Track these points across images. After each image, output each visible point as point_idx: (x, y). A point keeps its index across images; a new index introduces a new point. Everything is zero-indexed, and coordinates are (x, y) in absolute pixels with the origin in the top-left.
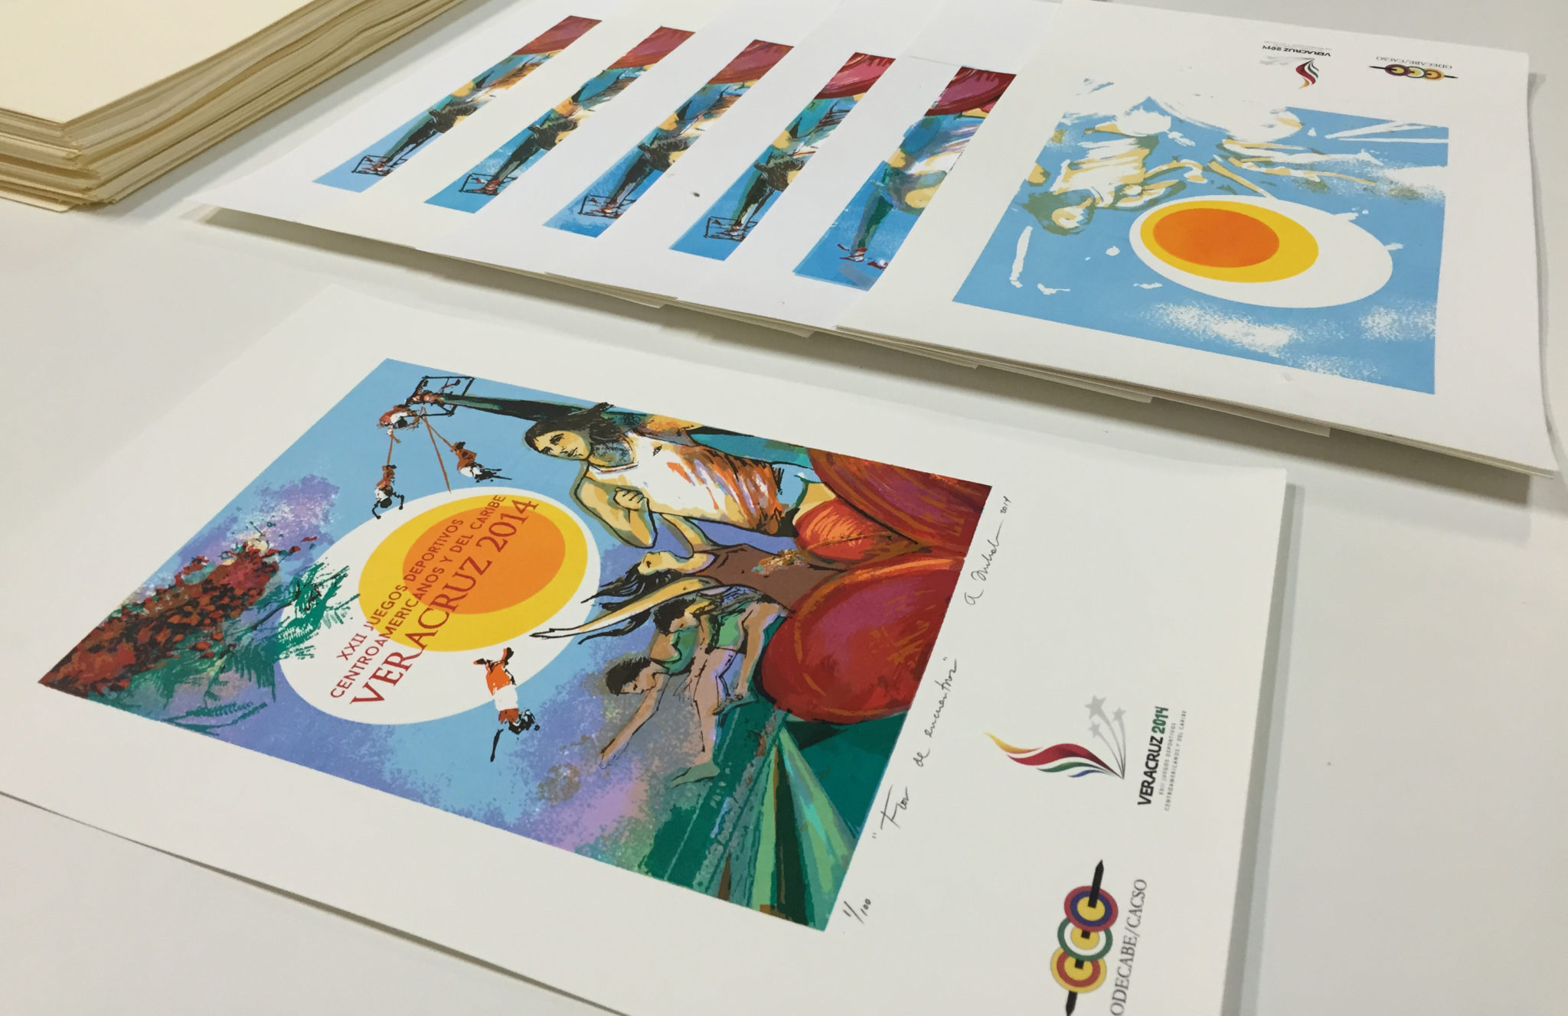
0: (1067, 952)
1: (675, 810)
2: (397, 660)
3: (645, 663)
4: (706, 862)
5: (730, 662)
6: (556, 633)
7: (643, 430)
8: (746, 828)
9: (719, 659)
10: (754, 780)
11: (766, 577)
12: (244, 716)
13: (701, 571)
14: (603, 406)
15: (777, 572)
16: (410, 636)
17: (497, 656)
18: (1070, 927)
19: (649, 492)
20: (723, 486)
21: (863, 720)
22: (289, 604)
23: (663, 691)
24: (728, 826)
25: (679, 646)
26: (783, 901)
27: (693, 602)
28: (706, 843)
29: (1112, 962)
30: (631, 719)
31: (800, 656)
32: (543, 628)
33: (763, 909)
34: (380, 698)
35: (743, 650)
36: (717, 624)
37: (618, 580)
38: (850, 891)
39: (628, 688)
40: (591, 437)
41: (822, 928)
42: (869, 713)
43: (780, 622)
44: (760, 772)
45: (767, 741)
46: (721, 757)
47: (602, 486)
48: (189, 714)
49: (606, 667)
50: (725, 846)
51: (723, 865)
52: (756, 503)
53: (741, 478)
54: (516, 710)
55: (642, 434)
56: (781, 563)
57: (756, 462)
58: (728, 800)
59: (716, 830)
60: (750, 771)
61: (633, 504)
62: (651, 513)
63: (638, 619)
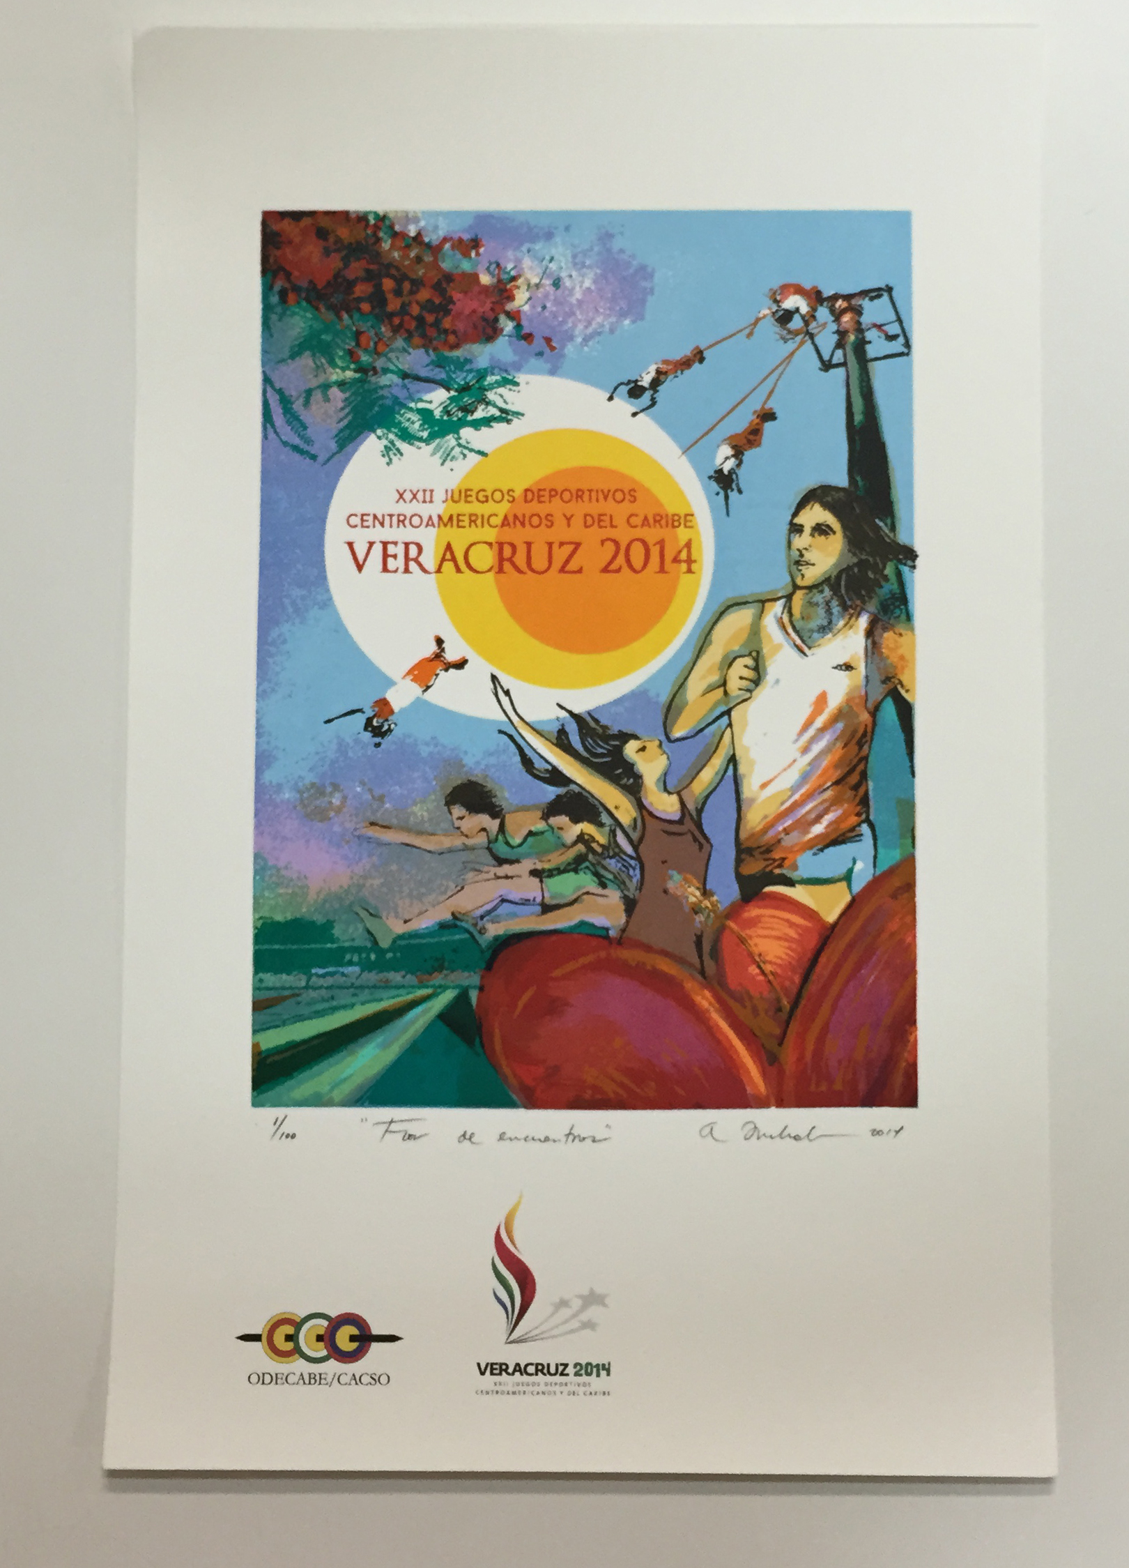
0: (298, 1325)
1: (329, 925)
2: (413, 551)
3: (495, 812)
4: (284, 976)
5: (526, 902)
6: (505, 700)
7: (878, 632)
8: (333, 998)
9: (531, 888)
10: (387, 985)
11: (666, 891)
12: (296, 448)
13: (651, 814)
14: (909, 555)
15: (677, 901)
16: (449, 547)
17: (451, 655)
18: (325, 1323)
19: (763, 694)
20: (805, 777)
21: (495, 1066)
22: (448, 390)
23: (466, 848)
24: (329, 981)
25: (530, 839)
26: (269, 1061)
27: (600, 825)
28: (305, 969)
29: (299, 1366)
30: (420, 833)
31: (557, 973)
32: (506, 681)
33: (255, 1046)
34: (360, 567)
35: (546, 908)
36: (575, 865)
37: (605, 728)
38: (297, 1117)
39: (458, 811)
40: (841, 572)
41: (256, 1103)
42: (507, 1071)
43: (601, 935)
44: (398, 987)
45: (438, 979)
46: (403, 943)
47: (755, 630)
48: (280, 392)
49: (477, 777)
50: (307, 987)
51: (286, 993)
52: (787, 831)
53: (829, 793)
54: (392, 712)
55: (869, 633)
56: (692, 899)
57: (865, 801)
58: (357, 969)
59: (321, 971)
60: (396, 977)
61: (734, 684)
62: (728, 713)
63: (555, 777)
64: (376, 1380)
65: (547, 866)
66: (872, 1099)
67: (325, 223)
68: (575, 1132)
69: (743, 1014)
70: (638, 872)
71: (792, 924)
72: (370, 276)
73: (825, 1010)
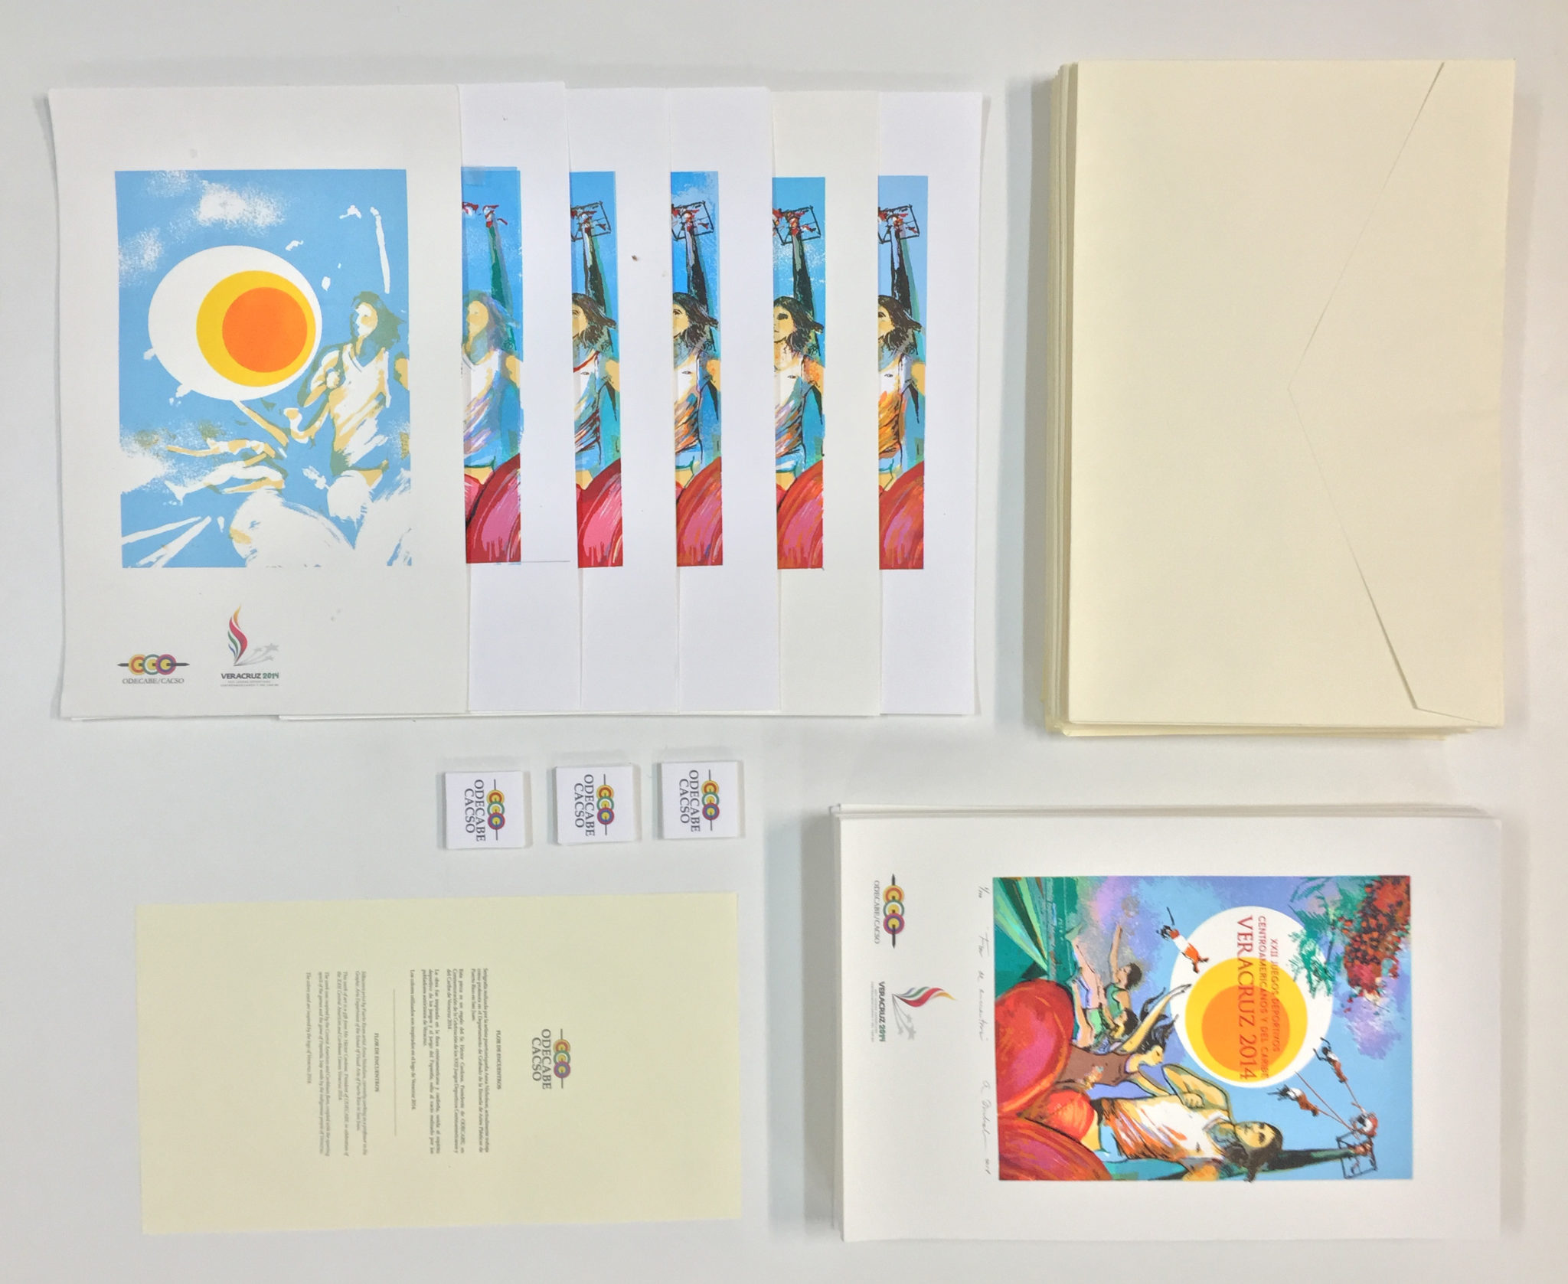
0: (899, 902)
1: (1075, 911)
2: (1248, 947)
3: (1128, 987)
4: (1052, 891)
5: (1087, 1001)
6: (1179, 991)
7: (1215, 1164)
8: (1042, 913)
9: (1094, 1003)
10: (1049, 938)
11: (1093, 1065)
12: (1296, 892)
13: (1128, 1058)
14: (1251, 1178)
15: (1089, 1071)
16: (1250, 964)
17: (1200, 966)
18: (900, 913)
19: (1184, 1110)
20: (1147, 1130)
21: (1013, 988)
22: (1325, 963)
23: (1111, 973)
24: (1050, 912)
25: (1115, 1003)
26: (1014, 885)
27: (1123, 1035)
28: (1055, 901)
29: (882, 902)
30: (1118, 952)
31: (1056, 1017)
32: (1189, 991)
33: (1020, 878)
34: (1240, 923)
35: (1085, 1011)
36: (1105, 1024)
37: (1167, 1037)
38: (988, 899)
39: (1128, 969)
40: (1242, 1147)
41: (994, 879)
42: (1011, 993)
43: (1073, 1037)
44: (1048, 943)
45: (1052, 961)
46: (1068, 945)
47: (1214, 1107)
48: (1323, 885)
49: (1144, 978)
50: (1047, 901)
51: (1044, 893)
52: (1122, 1121)
53: (1140, 1140)
54: (1173, 938)
55: (1214, 1160)
56: (1090, 1078)
57: (1137, 1157)
58: (1055, 924)
59: (1054, 907)
60: (1052, 942)
61: (1189, 1097)
62: (1177, 1094)
63: (1144, 1014)
64: (877, 937)
65: (1104, 1011)
66: (1004, 1161)
67: (1405, 905)
68: (985, 1025)
69: (1039, 1102)
70: (1103, 1053)
71: (1080, 1124)
72: (1379, 927)
73: (1043, 1139)
